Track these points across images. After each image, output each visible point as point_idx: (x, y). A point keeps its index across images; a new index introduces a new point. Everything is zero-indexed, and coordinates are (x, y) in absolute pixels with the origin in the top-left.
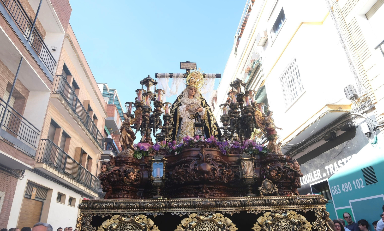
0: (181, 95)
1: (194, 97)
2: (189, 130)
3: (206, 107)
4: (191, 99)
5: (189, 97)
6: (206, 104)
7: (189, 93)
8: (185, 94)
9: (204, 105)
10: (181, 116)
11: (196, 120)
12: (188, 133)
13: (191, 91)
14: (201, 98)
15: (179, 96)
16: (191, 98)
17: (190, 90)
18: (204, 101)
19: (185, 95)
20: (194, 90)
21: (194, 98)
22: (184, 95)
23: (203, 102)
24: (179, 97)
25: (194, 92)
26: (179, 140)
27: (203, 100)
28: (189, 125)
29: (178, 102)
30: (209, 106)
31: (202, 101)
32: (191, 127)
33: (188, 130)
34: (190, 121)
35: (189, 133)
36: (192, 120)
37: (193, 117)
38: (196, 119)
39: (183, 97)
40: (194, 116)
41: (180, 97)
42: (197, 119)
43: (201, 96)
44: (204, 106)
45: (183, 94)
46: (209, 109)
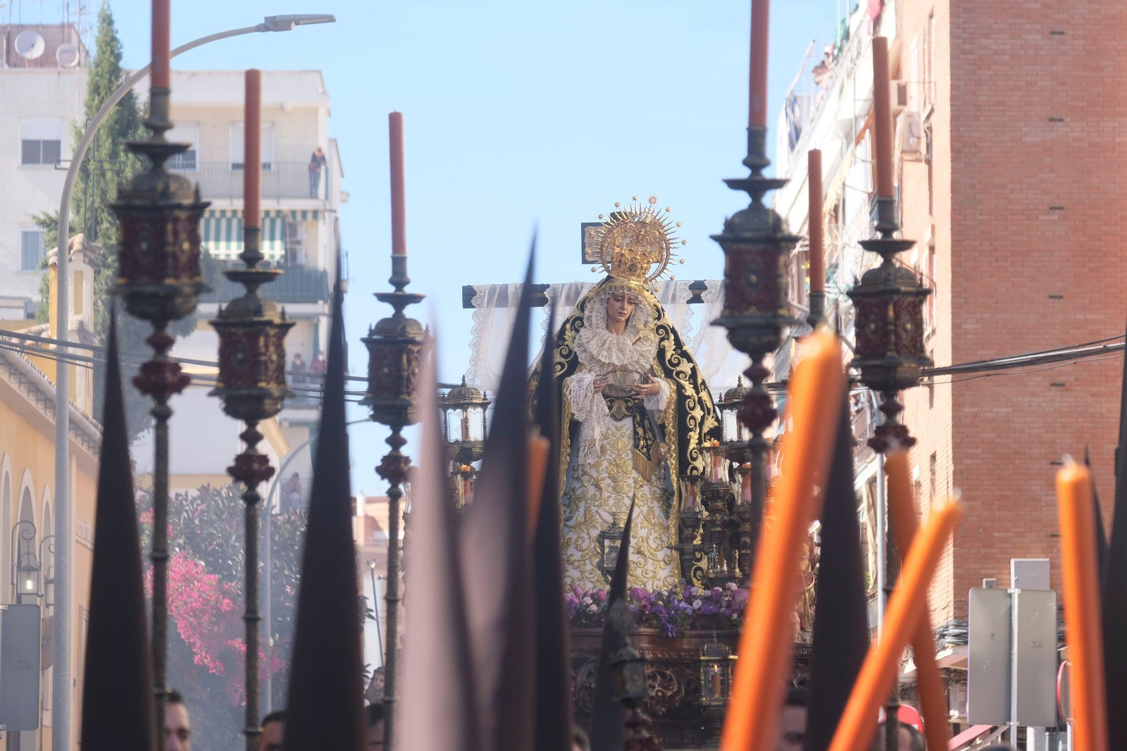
0: (578, 314)
1: (630, 324)
2: (607, 468)
3: (678, 364)
4: (617, 333)
5: (608, 327)
6: (679, 351)
7: (607, 309)
8: (594, 314)
9: (668, 356)
10: (579, 417)
11: (634, 425)
12: (604, 479)
13: (618, 305)
14: (659, 327)
15: (567, 321)
16: (615, 329)
17: (612, 300)
18: (672, 337)
19: (594, 319)
20: (630, 299)
21: (628, 328)
22: (589, 318)
23: (666, 343)
24: (568, 326)
25: (629, 308)
26: (570, 503)
27: (667, 333)
28: (608, 446)
29: (567, 346)
30: (690, 360)
31: (662, 340)
32: (614, 456)
33: (603, 467)
34: (614, 430)
35: (608, 481)
36: (619, 424)
37: (624, 410)
38: (634, 418)
39: (583, 325)
40: (628, 408)
41: (573, 324)
42: (638, 418)
43: (659, 318)
44: (670, 361)
45: (587, 313)
46: (690, 372)
